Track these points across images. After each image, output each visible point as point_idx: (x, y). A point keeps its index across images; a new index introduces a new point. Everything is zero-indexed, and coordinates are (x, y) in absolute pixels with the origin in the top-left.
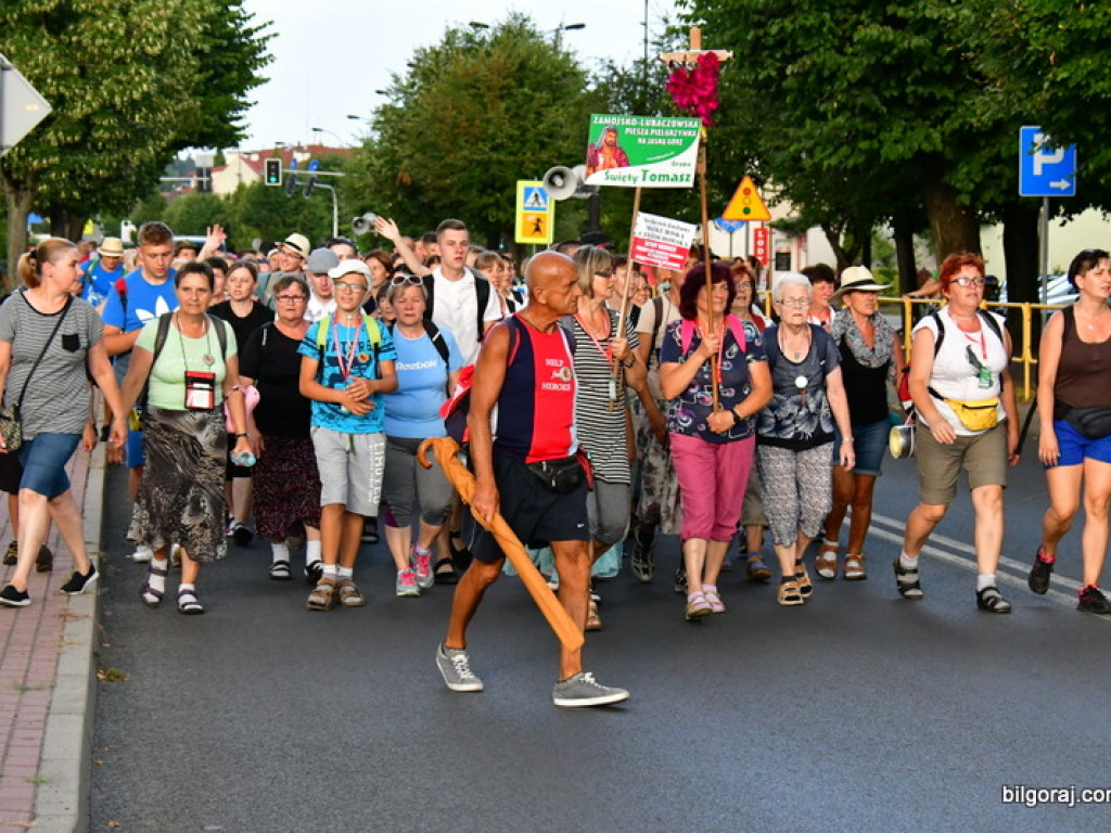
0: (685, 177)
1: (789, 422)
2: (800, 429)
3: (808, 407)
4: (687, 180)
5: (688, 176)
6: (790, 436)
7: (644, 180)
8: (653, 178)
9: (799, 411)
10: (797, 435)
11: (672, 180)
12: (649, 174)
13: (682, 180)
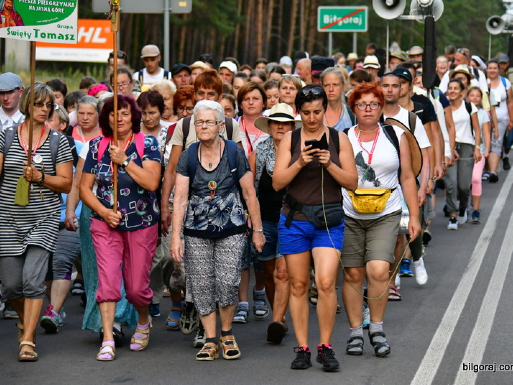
0: (69, 37)
1: (203, 217)
2: (214, 222)
3: (217, 205)
4: (72, 39)
5: (72, 36)
6: (204, 228)
7: (36, 36)
8: (43, 35)
9: (210, 209)
10: (211, 227)
11: (59, 38)
12: (39, 33)
13: (67, 38)
